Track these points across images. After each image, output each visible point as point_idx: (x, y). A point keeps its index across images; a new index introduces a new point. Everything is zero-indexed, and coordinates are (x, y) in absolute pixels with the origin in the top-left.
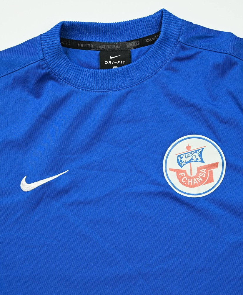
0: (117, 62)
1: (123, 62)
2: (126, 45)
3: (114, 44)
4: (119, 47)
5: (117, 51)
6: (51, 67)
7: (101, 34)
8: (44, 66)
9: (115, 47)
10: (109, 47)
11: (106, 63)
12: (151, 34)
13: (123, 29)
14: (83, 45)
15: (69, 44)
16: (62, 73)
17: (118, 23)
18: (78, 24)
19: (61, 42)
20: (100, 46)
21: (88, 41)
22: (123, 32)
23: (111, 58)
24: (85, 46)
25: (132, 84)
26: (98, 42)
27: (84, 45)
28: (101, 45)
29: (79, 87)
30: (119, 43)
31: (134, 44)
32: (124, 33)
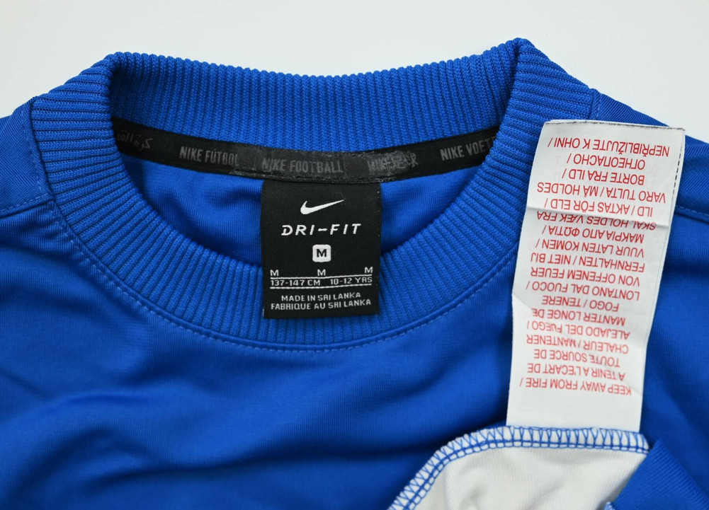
0: (329, 228)
1: (350, 229)
2: (366, 165)
3: (320, 157)
4: (336, 169)
5: (330, 183)
6: (78, 235)
7: (271, 118)
8: (51, 228)
9: (323, 169)
10: (301, 168)
11: (284, 234)
12: (463, 130)
13: (356, 102)
14: (199, 155)
15: (145, 145)
16: (119, 261)
17: (337, 77)
18: (184, 69)
19: (115, 136)
20: (264, 163)
21: (221, 142)
22: (357, 113)
23: (305, 210)
24: (207, 156)
25: (381, 332)
26: (260, 147)
27: (203, 154)
28: (269, 156)
29: (185, 320)
30: (338, 156)
31: (397, 161)
32: (357, 120)
